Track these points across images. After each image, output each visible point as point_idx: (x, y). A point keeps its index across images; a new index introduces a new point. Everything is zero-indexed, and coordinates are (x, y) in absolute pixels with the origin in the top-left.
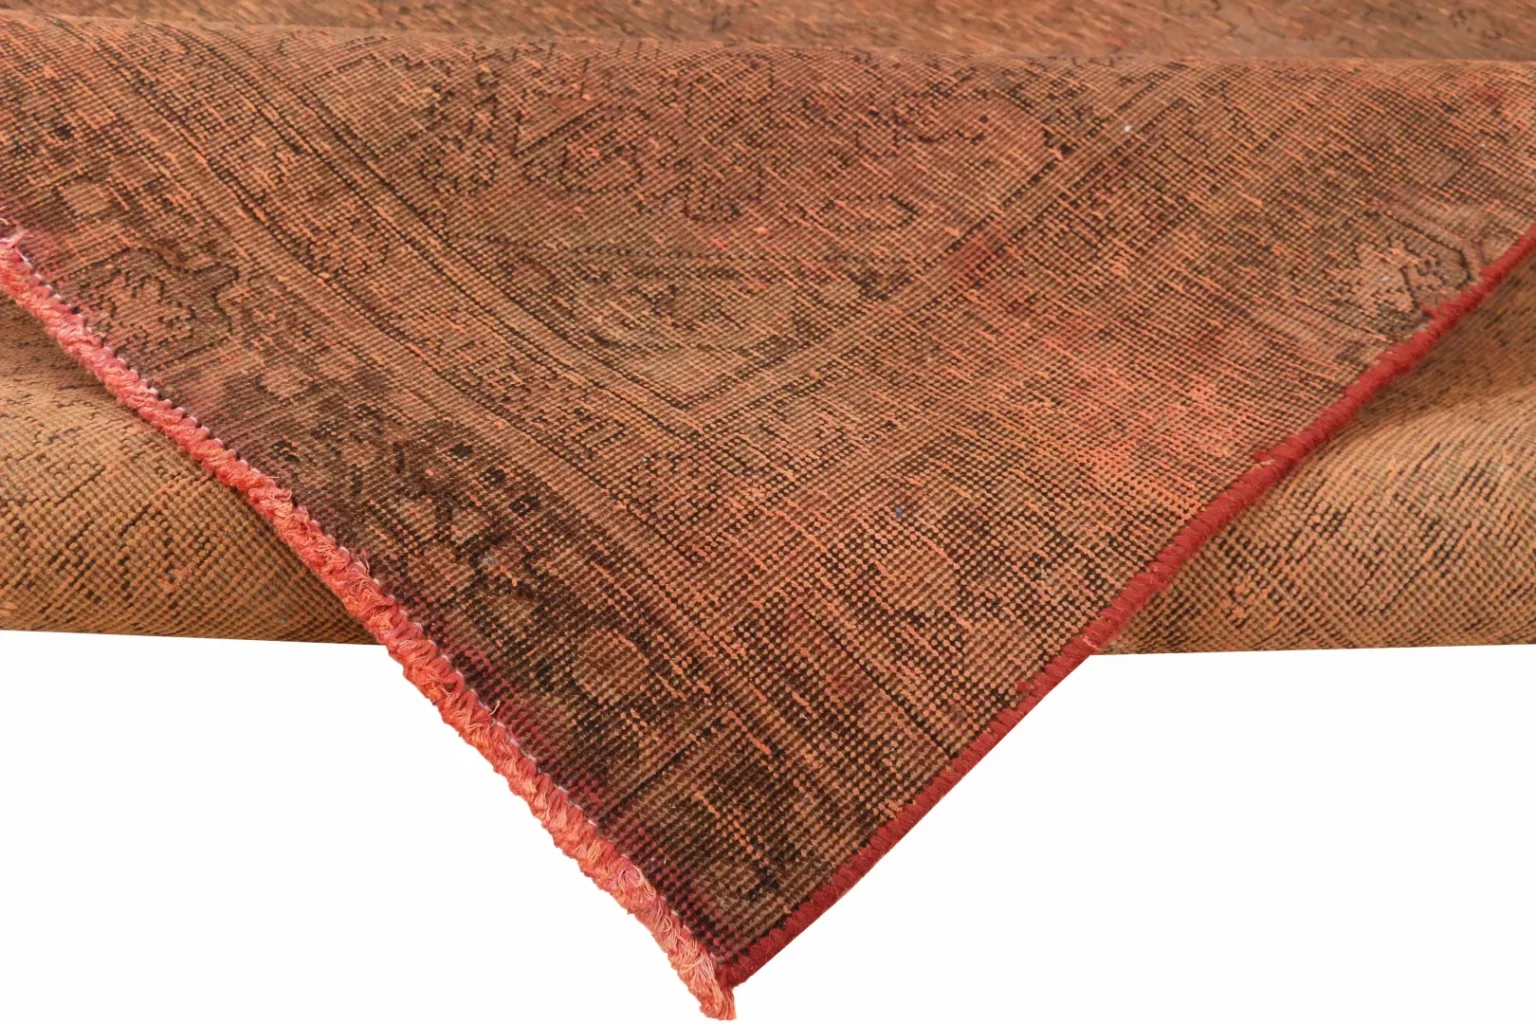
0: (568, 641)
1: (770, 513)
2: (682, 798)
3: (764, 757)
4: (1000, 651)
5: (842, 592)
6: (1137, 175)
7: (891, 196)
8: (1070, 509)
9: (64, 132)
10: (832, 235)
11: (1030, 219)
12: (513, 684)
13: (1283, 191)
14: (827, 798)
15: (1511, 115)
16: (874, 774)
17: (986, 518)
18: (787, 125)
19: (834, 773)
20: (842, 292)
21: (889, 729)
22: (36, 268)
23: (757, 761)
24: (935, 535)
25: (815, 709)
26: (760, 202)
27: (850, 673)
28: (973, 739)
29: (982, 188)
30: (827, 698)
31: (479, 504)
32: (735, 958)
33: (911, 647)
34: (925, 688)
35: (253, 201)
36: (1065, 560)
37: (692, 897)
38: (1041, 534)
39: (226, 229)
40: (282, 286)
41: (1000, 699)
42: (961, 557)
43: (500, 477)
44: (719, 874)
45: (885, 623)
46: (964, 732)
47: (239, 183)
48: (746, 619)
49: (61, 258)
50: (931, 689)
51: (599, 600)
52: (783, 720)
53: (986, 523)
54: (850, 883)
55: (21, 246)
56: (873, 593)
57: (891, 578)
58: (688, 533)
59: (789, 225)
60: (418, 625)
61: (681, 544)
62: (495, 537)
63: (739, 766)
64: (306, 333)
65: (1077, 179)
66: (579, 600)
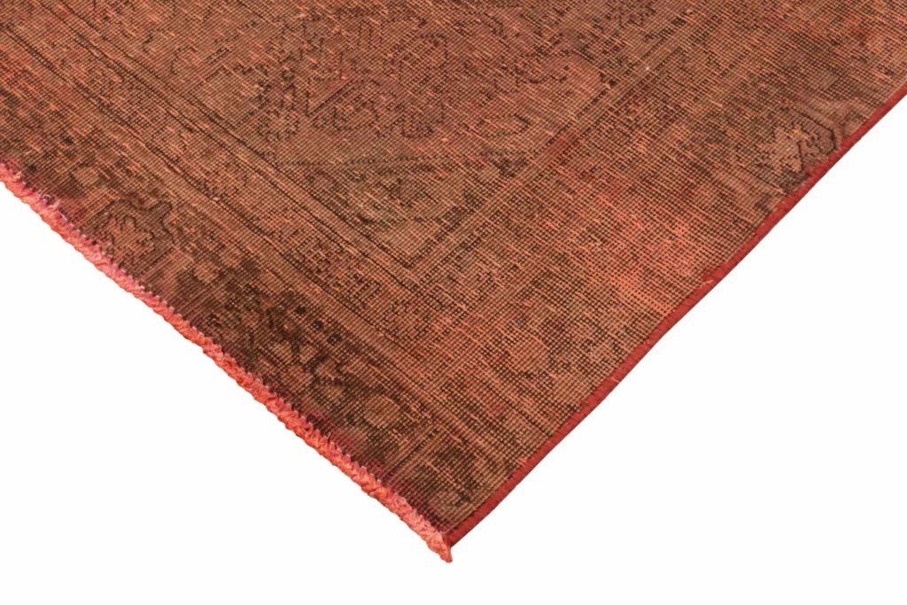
0: (361, 403)
1: (454, 330)
2: (421, 465)
3: (459, 444)
4: (571, 387)
5: (492, 366)
6: (653, 95)
7: (515, 115)
8: (606, 314)
9: (69, 141)
10: (484, 140)
11: (592, 123)
12: (336, 425)
13: (735, 98)
14: (491, 459)
15: (870, 46)
16: (512, 447)
17: (563, 322)
18: (456, 79)
19: (493, 448)
20: (490, 173)
21: (518, 427)
22: (70, 220)
23: (455, 447)
24: (537, 334)
25: (482, 421)
26: (443, 123)
27: (498, 403)
28: (559, 428)
29: (565, 108)
30: (487, 415)
31: (312, 341)
32: (451, 531)
33: (527, 389)
34: (535, 407)
35: (172, 162)
36: (603, 341)
37: (429, 508)
38: (590, 329)
39: (161, 181)
40: (195, 209)
41: (572, 409)
42: (550, 344)
43: (320, 325)
44: (441, 497)
45: (514, 379)
46: (555, 425)
47: (164, 154)
48: (446, 383)
49: (82, 212)
50: (538, 407)
51: (374, 382)
52: (466, 427)
53: (563, 325)
54: (504, 495)
55: (60, 209)
56: (507, 365)
57: (516, 357)
58: (415, 345)
59: (460, 135)
60: (289, 405)
61: (412, 351)
62: (322, 358)
63: (447, 449)
64: (212, 237)
65: (619, 99)
66: (364, 384)
